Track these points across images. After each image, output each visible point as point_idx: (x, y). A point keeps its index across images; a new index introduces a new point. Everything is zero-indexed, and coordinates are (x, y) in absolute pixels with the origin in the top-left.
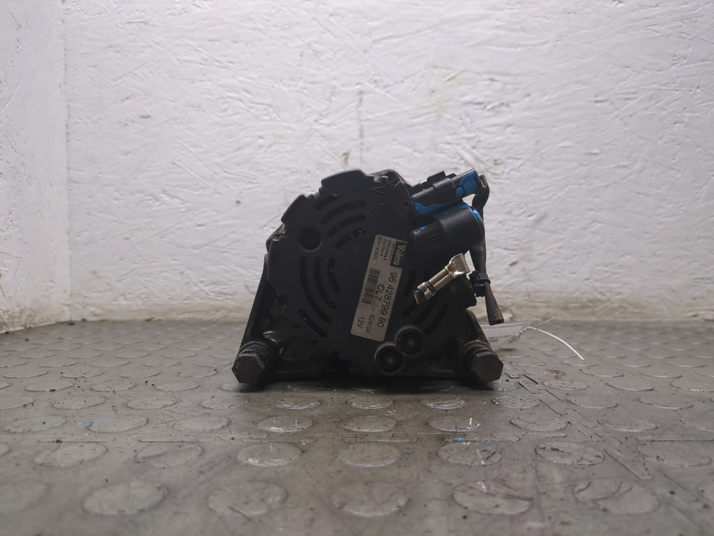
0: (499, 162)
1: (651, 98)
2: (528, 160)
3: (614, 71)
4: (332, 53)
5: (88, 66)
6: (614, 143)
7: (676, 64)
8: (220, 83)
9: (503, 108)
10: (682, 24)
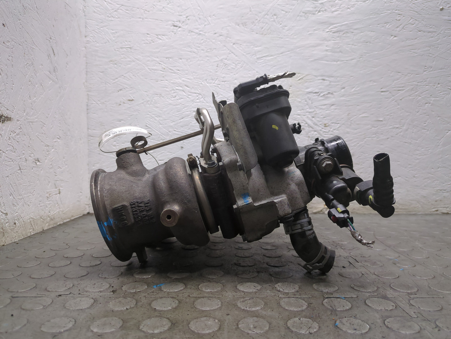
0: (327, 125)
1: (412, 89)
2: (343, 124)
3: (391, 75)
4: (235, 65)
5: (99, 72)
6: (391, 115)
7: (426, 71)
8: (172, 81)
9: (329, 95)
10: (430, 49)
